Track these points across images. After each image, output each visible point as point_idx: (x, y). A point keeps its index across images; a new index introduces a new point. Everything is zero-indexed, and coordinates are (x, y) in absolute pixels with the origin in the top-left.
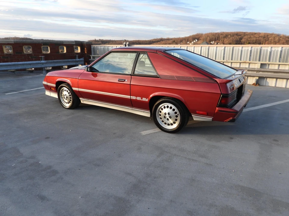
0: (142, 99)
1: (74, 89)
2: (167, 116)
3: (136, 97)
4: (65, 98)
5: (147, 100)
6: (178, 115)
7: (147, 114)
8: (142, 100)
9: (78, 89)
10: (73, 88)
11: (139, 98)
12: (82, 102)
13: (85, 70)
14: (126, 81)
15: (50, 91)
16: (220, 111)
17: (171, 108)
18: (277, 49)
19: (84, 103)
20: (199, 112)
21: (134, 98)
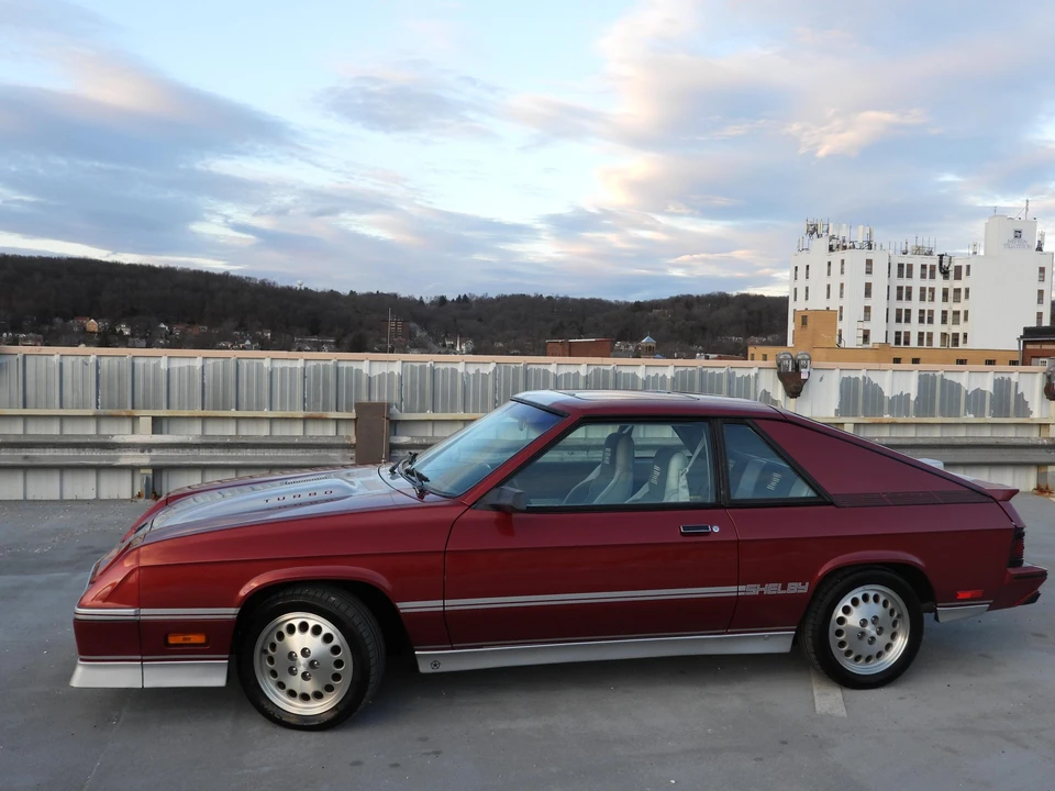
0: (784, 588)
1: (406, 607)
2: (870, 630)
4: (301, 669)
5: (805, 589)
6: (899, 616)
8: (784, 592)
9: (440, 603)
10: (399, 605)
11: (772, 589)
12: (424, 668)
13: (470, 507)
14: (716, 529)
15: (142, 661)
16: (1019, 577)
17: (876, 599)
18: (661, 372)
19: (437, 671)
20: (961, 595)
21: (752, 590)
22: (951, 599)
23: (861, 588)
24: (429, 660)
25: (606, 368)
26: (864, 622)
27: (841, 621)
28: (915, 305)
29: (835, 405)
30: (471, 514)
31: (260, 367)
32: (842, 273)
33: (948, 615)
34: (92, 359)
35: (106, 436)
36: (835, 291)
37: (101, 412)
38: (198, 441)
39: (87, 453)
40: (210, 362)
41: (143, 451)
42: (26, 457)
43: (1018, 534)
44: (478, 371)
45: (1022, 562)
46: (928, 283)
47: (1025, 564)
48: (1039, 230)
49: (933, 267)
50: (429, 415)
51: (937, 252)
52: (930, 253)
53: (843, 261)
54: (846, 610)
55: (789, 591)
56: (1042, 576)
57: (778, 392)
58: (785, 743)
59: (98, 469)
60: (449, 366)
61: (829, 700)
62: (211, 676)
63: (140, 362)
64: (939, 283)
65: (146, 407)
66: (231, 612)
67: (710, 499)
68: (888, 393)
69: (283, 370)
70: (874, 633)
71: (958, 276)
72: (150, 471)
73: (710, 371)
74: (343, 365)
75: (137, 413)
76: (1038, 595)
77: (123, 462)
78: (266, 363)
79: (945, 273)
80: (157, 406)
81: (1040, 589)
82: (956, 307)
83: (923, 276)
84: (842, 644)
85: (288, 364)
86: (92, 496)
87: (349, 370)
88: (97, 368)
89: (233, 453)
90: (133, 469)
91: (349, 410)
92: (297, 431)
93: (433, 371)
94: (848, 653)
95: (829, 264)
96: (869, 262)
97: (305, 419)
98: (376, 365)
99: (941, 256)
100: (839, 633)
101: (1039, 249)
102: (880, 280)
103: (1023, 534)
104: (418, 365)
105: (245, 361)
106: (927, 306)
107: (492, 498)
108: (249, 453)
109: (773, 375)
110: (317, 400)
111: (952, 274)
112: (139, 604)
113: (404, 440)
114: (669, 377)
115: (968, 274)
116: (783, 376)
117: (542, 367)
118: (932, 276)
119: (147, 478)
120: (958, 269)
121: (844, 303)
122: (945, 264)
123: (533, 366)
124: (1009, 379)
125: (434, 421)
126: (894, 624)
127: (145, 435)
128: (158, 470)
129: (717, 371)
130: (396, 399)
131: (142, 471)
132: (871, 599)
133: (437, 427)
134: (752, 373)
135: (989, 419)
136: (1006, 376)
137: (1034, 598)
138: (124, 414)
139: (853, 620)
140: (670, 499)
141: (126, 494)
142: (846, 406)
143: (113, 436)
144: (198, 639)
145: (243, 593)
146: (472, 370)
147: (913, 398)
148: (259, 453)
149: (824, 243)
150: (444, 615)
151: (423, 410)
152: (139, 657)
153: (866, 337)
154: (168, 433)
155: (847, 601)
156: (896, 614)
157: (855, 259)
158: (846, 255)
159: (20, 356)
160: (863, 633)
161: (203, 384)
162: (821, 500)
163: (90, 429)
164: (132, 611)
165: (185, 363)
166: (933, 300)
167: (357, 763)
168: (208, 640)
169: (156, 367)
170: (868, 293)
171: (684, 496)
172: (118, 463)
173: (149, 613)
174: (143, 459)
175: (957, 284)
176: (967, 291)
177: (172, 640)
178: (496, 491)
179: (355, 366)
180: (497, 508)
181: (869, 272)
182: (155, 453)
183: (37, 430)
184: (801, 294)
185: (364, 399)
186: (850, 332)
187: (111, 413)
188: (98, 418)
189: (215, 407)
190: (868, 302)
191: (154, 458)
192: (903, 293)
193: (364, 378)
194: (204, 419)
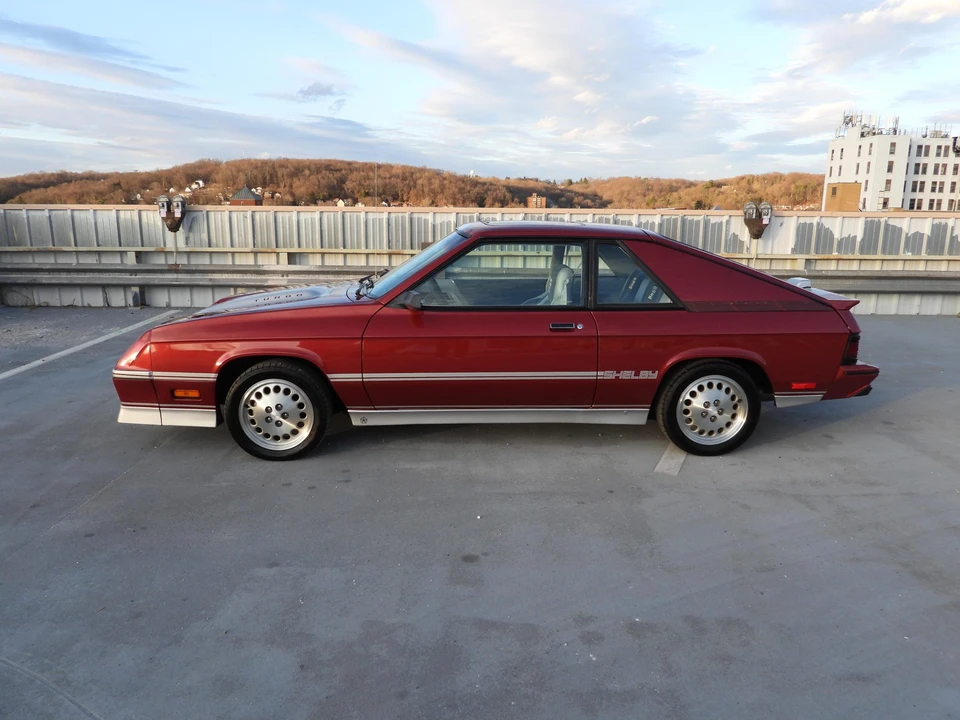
0: (637, 374)
1: (335, 377)
3: (618, 372)
5: (654, 376)
6: (740, 401)
7: (637, 416)
8: (637, 378)
9: (360, 375)
10: (329, 376)
11: (627, 375)
12: (356, 422)
13: (385, 305)
14: (580, 327)
15: (159, 407)
16: (849, 373)
17: (720, 386)
18: (650, 219)
19: (364, 424)
20: (796, 386)
21: (610, 375)
22: (787, 388)
23: (706, 377)
24: (359, 417)
26: (707, 405)
27: (688, 402)
28: (929, 178)
29: (791, 244)
30: (387, 311)
31: (358, 219)
32: (870, 154)
33: (783, 401)
34: (249, 214)
35: (261, 266)
36: (863, 168)
37: (256, 249)
38: (317, 270)
39: (249, 277)
40: (325, 215)
41: (283, 276)
42: (211, 280)
43: (854, 338)
44: (511, 220)
45: (856, 361)
46: (941, 160)
47: (859, 363)
49: (947, 148)
51: (953, 134)
52: (946, 136)
53: (871, 145)
54: (693, 394)
55: (641, 377)
56: (874, 373)
57: (744, 234)
58: (612, 492)
60: (491, 216)
62: (206, 419)
63: (280, 215)
64: (951, 160)
65: (284, 246)
66: (212, 377)
68: (837, 236)
69: (374, 220)
70: (715, 413)
73: (690, 218)
74: (415, 216)
75: (278, 250)
76: (870, 389)
77: (270, 283)
78: (362, 216)
79: (957, 152)
80: (291, 245)
81: (873, 384)
83: (938, 155)
84: (688, 421)
85: (377, 216)
87: (419, 219)
88: (253, 220)
89: (341, 278)
92: (384, 263)
94: (693, 428)
95: (860, 147)
96: (893, 145)
97: (390, 255)
98: (438, 216)
99: (955, 139)
100: (686, 412)
102: (901, 160)
103: (859, 338)
104: (468, 215)
105: (348, 214)
106: (938, 178)
107: (401, 300)
108: (351, 278)
109: (741, 220)
110: (397, 241)
112: (152, 368)
114: (657, 223)
116: (748, 222)
118: (946, 155)
121: (871, 177)
122: (958, 144)
124: (946, 224)
126: (735, 407)
127: (284, 266)
129: (696, 218)
132: (715, 386)
134: (724, 219)
135: (924, 255)
136: (943, 221)
137: (867, 391)
138: (271, 250)
139: (698, 403)
142: (801, 245)
144: (194, 394)
145: (218, 364)
147: (859, 239)
149: (857, 131)
150: (363, 384)
152: (156, 405)
153: (885, 204)
154: (300, 264)
155: (693, 387)
156: (737, 399)
157: (881, 144)
158: (874, 139)
159: (204, 212)
160: (707, 413)
161: (321, 231)
162: (676, 306)
163: (249, 261)
164: (147, 373)
165: (309, 216)
166: (944, 173)
167: (288, 485)
168: (200, 395)
169: (290, 219)
170: (890, 169)
171: (564, 301)
172: (266, 284)
173: (159, 375)
174: (283, 281)
177: (179, 393)
178: (405, 293)
179: (423, 216)
180: (404, 306)
181: (892, 153)
182: (291, 277)
183: (218, 261)
184: (836, 171)
186: (872, 199)
187: (263, 250)
188: (256, 253)
189: (330, 247)
190: (890, 176)
191: (289, 281)
192: (919, 169)
193: (430, 225)
194: (323, 254)
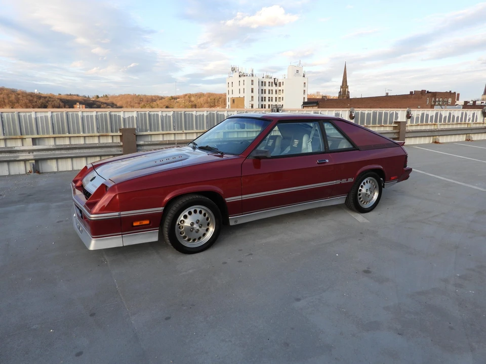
0: (347, 180)
1: (228, 200)
2: (368, 192)
3: (341, 180)
5: (352, 180)
7: (340, 200)
8: (347, 182)
9: (240, 197)
11: (344, 181)
12: (232, 223)
13: (246, 158)
14: (327, 161)
15: (122, 235)
16: (405, 171)
19: (238, 223)
20: (392, 178)
21: (338, 182)
22: (388, 180)
23: (365, 179)
24: (234, 220)
25: (214, 112)
26: (367, 190)
27: (360, 190)
28: (267, 95)
30: (247, 161)
31: (77, 116)
32: (244, 85)
33: (387, 186)
35: (11, 147)
36: (242, 91)
37: (6, 137)
38: (55, 147)
39: (3, 155)
40: (55, 114)
41: (29, 153)
44: (166, 115)
46: (271, 88)
47: (407, 167)
48: (304, 70)
49: (272, 83)
50: (149, 133)
51: (273, 77)
52: (271, 78)
53: (244, 81)
54: (362, 187)
59: (8, 162)
60: (155, 113)
61: (360, 218)
63: (22, 114)
64: (274, 88)
65: (27, 134)
66: (160, 209)
67: (322, 150)
69: (87, 116)
71: (280, 86)
72: (34, 161)
74: (113, 113)
75: (23, 137)
77: (20, 158)
78: (80, 114)
79: (276, 85)
80: (32, 133)
81: (410, 175)
82: (280, 96)
83: (269, 86)
84: (360, 198)
85: (89, 114)
86: (7, 174)
87: (115, 115)
88: (2, 118)
89: (71, 152)
90: (25, 161)
91: (116, 132)
92: (96, 141)
93: (150, 115)
94: (362, 201)
95: (239, 81)
96: (252, 81)
97: (99, 136)
98: (126, 113)
99: (275, 79)
100: (360, 195)
101: (304, 76)
102: (256, 87)
103: (407, 157)
104: (143, 113)
105: (70, 113)
106: (270, 96)
107: (254, 154)
108: (77, 151)
110: (103, 128)
111: (278, 85)
112: (120, 210)
113: (141, 143)
115: (283, 85)
117: (190, 112)
118: (272, 86)
119: (33, 164)
120: (280, 83)
121: (245, 95)
122: (276, 81)
123: (187, 112)
125: (151, 135)
126: (375, 189)
127: (28, 145)
128: (37, 161)
130: (135, 127)
131: (30, 162)
133: (153, 137)
137: (408, 178)
138: (18, 137)
139: (364, 190)
140: (304, 151)
141: (23, 172)
143: (14, 147)
144: (147, 222)
145: (165, 200)
146: (164, 114)
148: (82, 151)
149: (237, 74)
150: (242, 201)
151: (146, 131)
152: (121, 233)
153: (252, 107)
154: (39, 145)
155: (362, 184)
156: (375, 186)
157: (248, 80)
158: (245, 78)
160: (367, 194)
161: (53, 123)
162: (355, 148)
163: (2, 145)
164: (117, 213)
165: (43, 114)
166: (272, 94)
168: (150, 222)
169: (30, 116)
170: (252, 92)
171: (310, 150)
172: (18, 159)
173: (124, 214)
174: (31, 156)
175: (280, 88)
176: (283, 90)
178: (255, 151)
179: (118, 114)
180: (255, 158)
181: (252, 84)
182: (35, 153)
184: (230, 92)
185: (122, 127)
186: (247, 105)
187: (11, 137)
188: (5, 140)
189: (59, 133)
190: (253, 95)
191: (35, 156)
192: (263, 91)
193: (122, 119)
194: (55, 138)
